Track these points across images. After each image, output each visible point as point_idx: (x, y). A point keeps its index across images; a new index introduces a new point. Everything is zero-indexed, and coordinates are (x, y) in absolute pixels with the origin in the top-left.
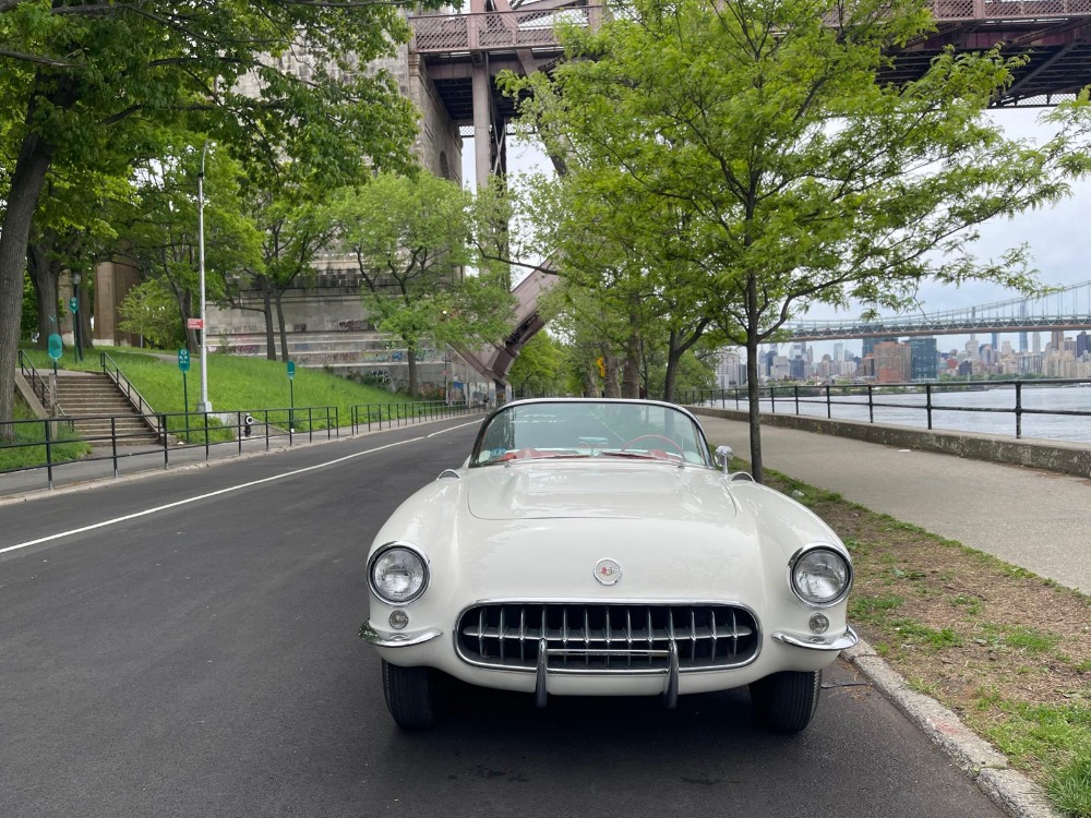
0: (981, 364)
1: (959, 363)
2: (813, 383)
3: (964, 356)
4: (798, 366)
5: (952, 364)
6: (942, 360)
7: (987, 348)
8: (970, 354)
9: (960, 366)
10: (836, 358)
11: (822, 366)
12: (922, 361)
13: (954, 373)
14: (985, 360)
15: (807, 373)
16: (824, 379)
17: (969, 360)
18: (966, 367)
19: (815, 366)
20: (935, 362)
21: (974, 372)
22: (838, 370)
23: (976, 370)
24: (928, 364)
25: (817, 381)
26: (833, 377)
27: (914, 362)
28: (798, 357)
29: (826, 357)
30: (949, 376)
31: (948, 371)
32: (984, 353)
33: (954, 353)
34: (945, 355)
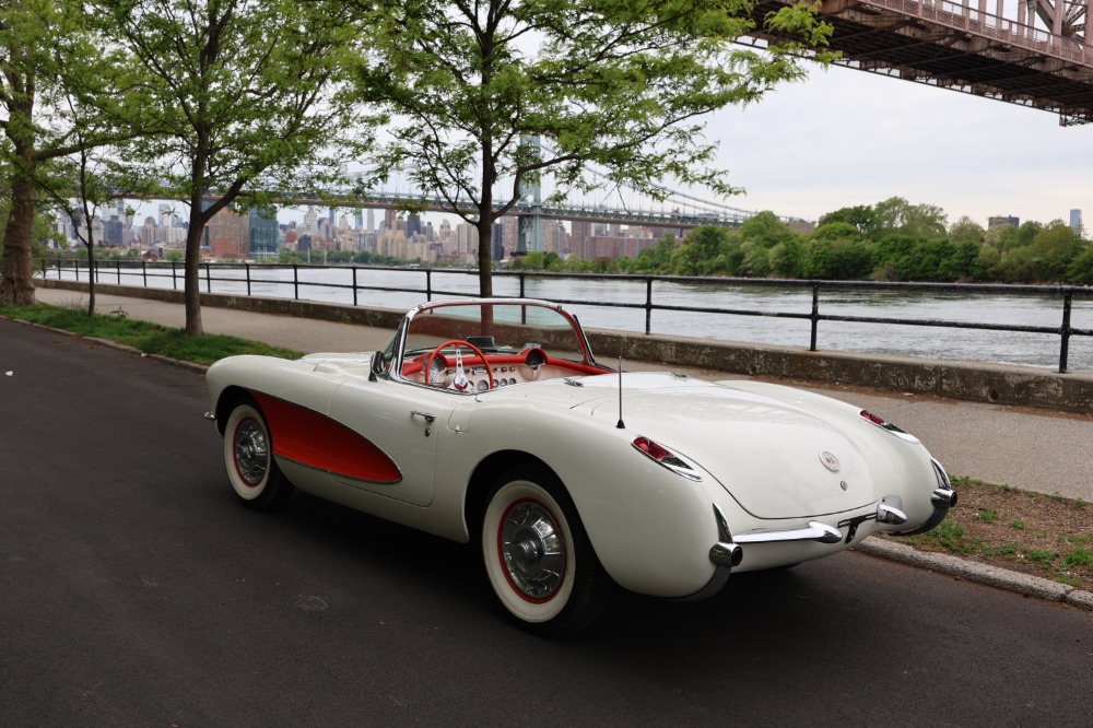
0: (319, 239)
1: (298, 237)
2: (136, 252)
3: (303, 229)
4: (115, 230)
5: (291, 237)
6: (282, 234)
7: (325, 222)
8: (308, 227)
9: (300, 240)
10: (161, 222)
11: (144, 230)
12: (261, 233)
13: (293, 247)
14: (324, 236)
15: (126, 239)
16: (149, 248)
17: (308, 234)
18: (305, 242)
19: (136, 231)
20: (275, 234)
21: (313, 247)
22: (164, 237)
23: (316, 245)
24: (268, 236)
25: (141, 250)
26: (160, 245)
27: (253, 232)
28: (114, 218)
29: (149, 220)
30: (288, 250)
31: (287, 245)
32: (323, 227)
33: (293, 225)
34: (283, 227)
